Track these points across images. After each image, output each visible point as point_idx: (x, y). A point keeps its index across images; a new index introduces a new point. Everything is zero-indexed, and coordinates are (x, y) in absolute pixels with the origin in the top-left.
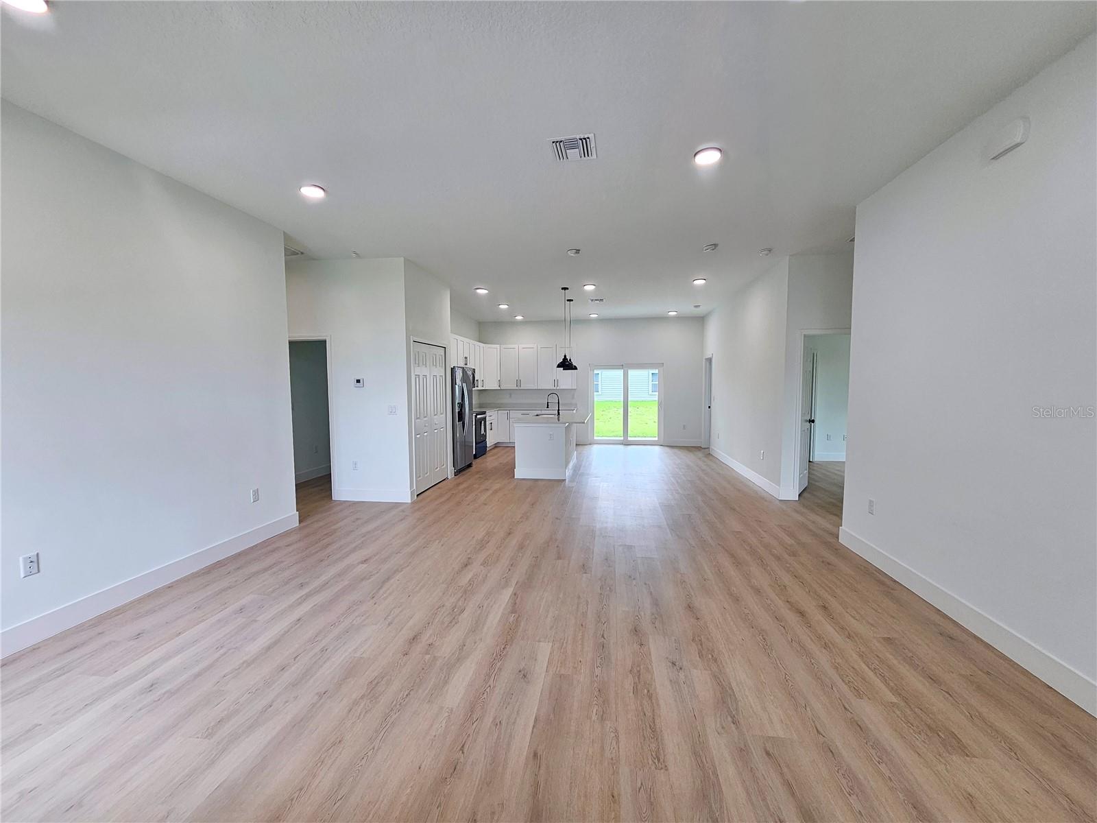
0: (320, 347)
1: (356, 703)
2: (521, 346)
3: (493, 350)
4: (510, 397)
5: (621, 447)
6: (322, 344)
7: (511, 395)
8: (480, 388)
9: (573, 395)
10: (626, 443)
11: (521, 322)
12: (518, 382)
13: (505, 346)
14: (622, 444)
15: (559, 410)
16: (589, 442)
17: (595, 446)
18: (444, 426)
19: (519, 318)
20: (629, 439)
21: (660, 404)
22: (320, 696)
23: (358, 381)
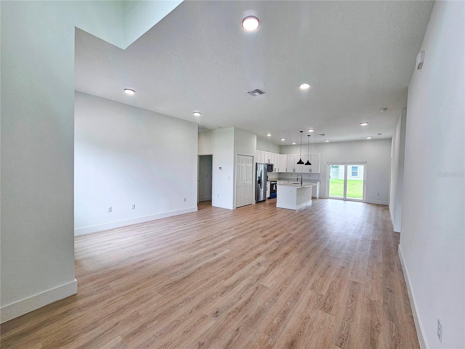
0: (210, 157)
1: (175, 248)
2: (296, 155)
3: (284, 157)
4: (291, 176)
5: (342, 201)
6: (211, 156)
7: (291, 175)
8: (277, 171)
9: (319, 176)
10: (345, 200)
11: (295, 145)
12: (294, 170)
13: (288, 155)
14: (343, 200)
15: (302, 181)
16: (326, 197)
17: (329, 200)
18: (252, 185)
19: (294, 143)
20: (347, 198)
21: (364, 182)
22: (170, 245)
23: (220, 168)
